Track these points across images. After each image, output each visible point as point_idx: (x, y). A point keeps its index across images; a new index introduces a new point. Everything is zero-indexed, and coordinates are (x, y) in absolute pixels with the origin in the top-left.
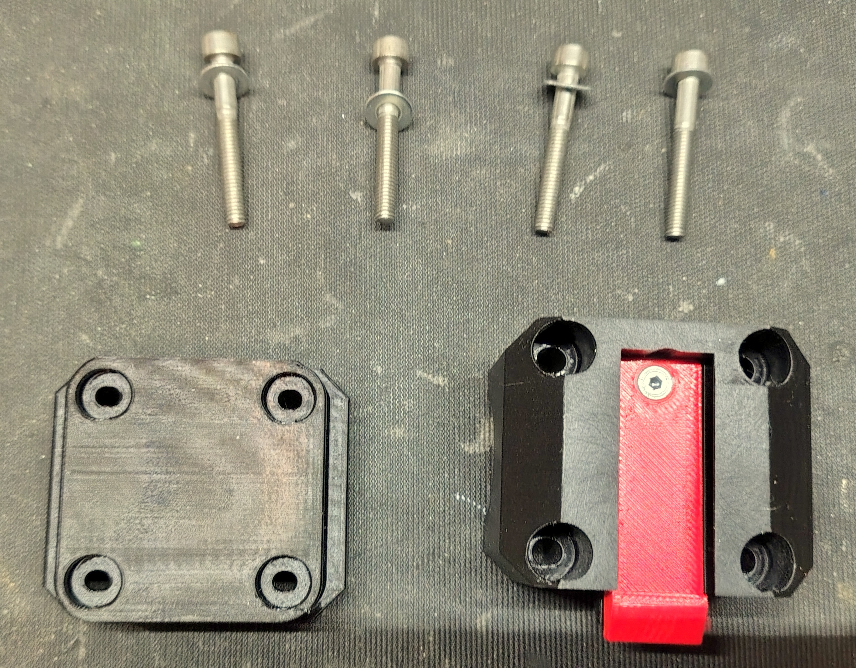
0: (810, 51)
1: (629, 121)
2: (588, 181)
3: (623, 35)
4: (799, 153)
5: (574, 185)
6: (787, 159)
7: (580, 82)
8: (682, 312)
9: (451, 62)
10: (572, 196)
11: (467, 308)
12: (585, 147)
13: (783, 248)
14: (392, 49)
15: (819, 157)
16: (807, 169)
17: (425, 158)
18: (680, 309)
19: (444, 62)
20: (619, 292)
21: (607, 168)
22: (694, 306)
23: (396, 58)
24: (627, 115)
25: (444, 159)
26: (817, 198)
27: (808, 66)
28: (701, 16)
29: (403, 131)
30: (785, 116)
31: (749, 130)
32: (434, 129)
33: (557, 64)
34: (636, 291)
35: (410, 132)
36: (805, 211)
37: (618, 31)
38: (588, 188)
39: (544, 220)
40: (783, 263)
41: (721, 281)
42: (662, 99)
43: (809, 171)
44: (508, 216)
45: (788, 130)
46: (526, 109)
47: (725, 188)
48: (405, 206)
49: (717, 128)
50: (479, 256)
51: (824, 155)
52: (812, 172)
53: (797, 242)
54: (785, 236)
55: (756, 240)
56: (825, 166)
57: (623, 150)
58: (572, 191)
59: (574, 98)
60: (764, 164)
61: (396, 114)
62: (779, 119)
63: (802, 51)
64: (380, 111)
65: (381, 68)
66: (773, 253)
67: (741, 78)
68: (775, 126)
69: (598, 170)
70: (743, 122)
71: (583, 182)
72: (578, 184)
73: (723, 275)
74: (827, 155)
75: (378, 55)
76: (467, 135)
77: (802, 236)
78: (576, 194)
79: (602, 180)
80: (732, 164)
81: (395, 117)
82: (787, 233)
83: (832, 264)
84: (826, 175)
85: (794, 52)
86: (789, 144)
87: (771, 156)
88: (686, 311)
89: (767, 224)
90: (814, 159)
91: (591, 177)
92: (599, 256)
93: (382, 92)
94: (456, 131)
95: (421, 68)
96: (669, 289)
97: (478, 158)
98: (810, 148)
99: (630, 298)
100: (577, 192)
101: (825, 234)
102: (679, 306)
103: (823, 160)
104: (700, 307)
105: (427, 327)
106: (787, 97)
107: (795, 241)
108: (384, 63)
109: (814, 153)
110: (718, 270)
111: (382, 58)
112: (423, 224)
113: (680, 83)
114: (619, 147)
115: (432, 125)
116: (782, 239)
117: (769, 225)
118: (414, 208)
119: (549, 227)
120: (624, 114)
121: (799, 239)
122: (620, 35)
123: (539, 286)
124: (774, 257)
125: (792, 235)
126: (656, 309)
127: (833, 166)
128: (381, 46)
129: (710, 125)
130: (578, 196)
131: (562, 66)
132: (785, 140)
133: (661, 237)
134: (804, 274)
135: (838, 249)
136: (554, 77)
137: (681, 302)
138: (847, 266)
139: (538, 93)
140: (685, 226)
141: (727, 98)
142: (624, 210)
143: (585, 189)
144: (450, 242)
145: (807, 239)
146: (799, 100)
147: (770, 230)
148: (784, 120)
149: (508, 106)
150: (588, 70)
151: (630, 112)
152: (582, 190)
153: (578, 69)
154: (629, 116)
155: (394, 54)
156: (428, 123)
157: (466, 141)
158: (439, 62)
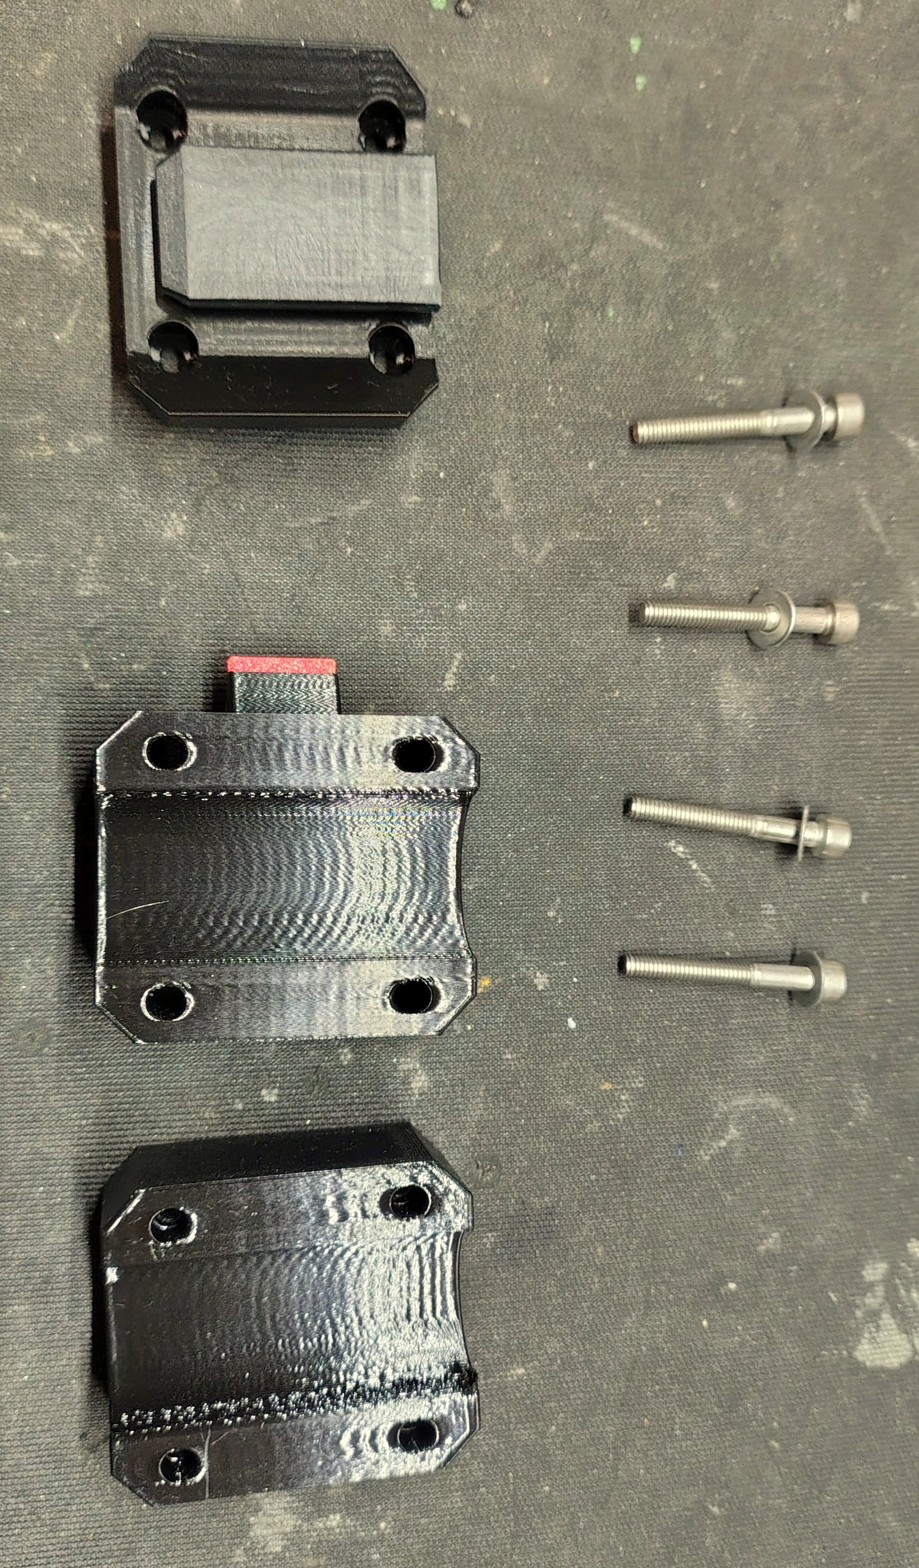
0: (850, 1134)
1: (763, 912)
2: (691, 863)
3: (864, 904)
4: (727, 1118)
5: (686, 846)
6: (720, 1104)
7: (807, 849)
8: (535, 977)
9: (830, 697)
10: (672, 843)
11: (537, 714)
12: (730, 859)
13: (611, 1098)
14: (844, 621)
15: (723, 1144)
16: (708, 1128)
17: (716, 665)
18: (538, 974)
19: (829, 689)
20: (558, 900)
21: (706, 885)
22: (542, 991)
23: (833, 627)
24: (770, 909)
25: (716, 688)
26: (673, 1140)
27: (832, 1131)
28: (889, 1000)
29: (749, 638)
30: (773, 1101)
31: (754, 1058)
32: (751, 676)
33: (829, 821)
34: (560, 921)
35: (747, 647)
36: (658, 1126)
37: (868, 899)
38: (682, 863)
39: (644, 806)
40: (595, 1099)
41: (572, 1024)
42: (789, 952)
43: (706, 1131)
44: (648, 766)
45: (754, 1105)
46: (775, 787)
47: (684, 1028)
48: (658, 640)
49: (755, 1019)
50: (600, 731)
51: (725, 1148)
52: (705, 1134)
53: (620, 1117)
54: (627, 1101)
55: (622, 1066)
56: (712, 1151)
57: (728, 904)
58: (678, 843)
59: (787, 841)
60: (713, 1075)
61: (768, 627)
62: (767, 1094)
63: (850, 1123)
64: (771, 607)
65: (822, 610)
66: (607, 1086)
67: (816, 1048)
68: (760, 1090)
69: (703, 875)
70: (763, 1050)
71: (689, 857)
72: (687, 851)
73: (580, 1026)
74: (726, 1153)
75: (836, 606)
76: (743, 715)
77: (628, 1121)
78: (675, 847)
79: (692, 880)
80: (713, 1037)
81: (764, 626)
82: (631, 1104)
83: (595, 1159)
84: (702, 1152)
85: (848, 1114)
86: (738, 1106)
87: (723, 1083)
88: (536, 981)
89: (641, 1079)
90: (722, 1138)
91: (695, 867)
92: (600, 877)
93: (793, 610)
94: (748, 702)
95: (822, 660)
96: (563, 960)
97: (717, 729)
98: (733, 1132)
99: (551, 914)
100: (678, 849)
101: (630, 1151)
102: (542, 973)
103: (720, 1148)
104: (542, 998)
105: (514, 666)
106: (794, 1105)
107: (622, 1114)
108: (827, 613)
109: (728, 1137)
110: (585, 1020)
111: (833, 611)
112: (638, 663)
113: (807, 969)
114: (731, 901)
115: (755, 673)
116: (623, 1098)
117: (640, 1082)
118: (657, 652)
119: (635, 813)
120: (771, 906)
121: (624, 1119)
122: (864, 901)
123: (565, 803)
124: (603, 1088)
125: (628, 1110)
126: (537, 946)
127: (713, 1159)
128: (847, 609)
129: (759, 1009)
130: (673, 849)
131: (826, 826)
132: (742, 1102)
133: (624, 951)
134: (581, 1125)
135: (613, 1167)
136: (811, 819)
137: (546, 975)
138: (593, 1177)
139: (794, 802)
140: (638, 977)
141: (790, 1030)
142: (656, 906)
143: (681, 859)
144: (617, 694)
145: (624, 1128)
146: (791, 1119)
147: (634, 1082)
148: (766, 1100)
149: (778, 765)
150: (821, 859)
151: (773, 912)
152: (679, 854)
153: (822, 845)
154: (768, 912)
155: (837, 625)
156: (757, 669)
157: (737, 715)
158: (830, 682)
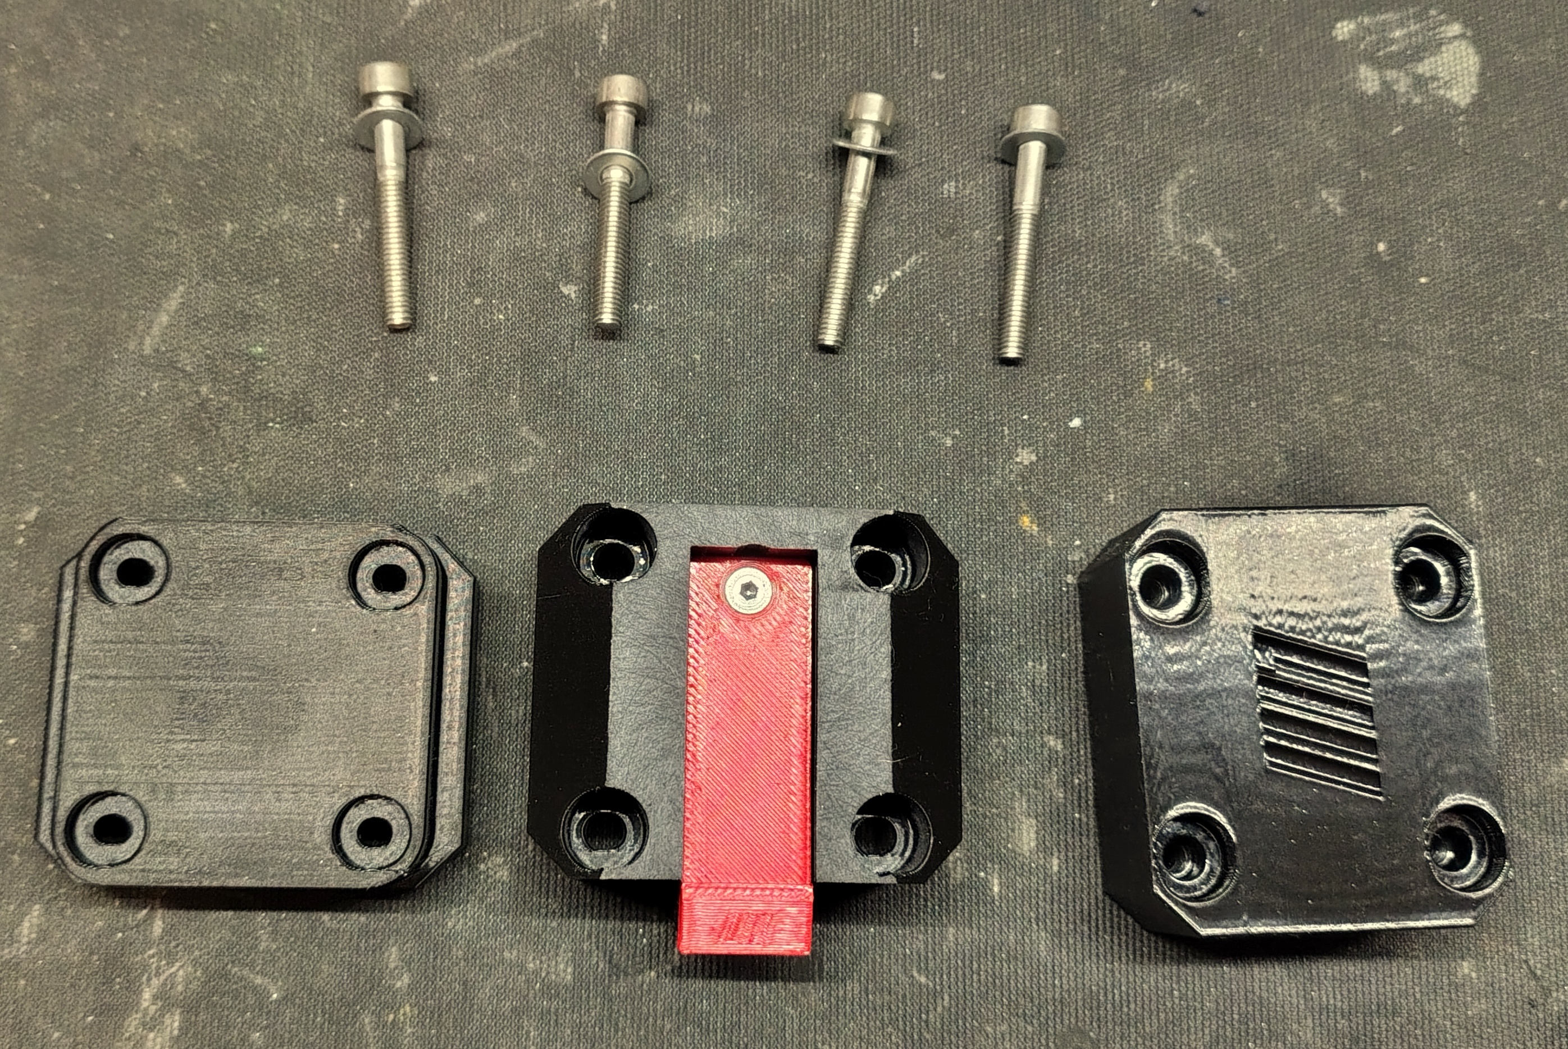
0: (1211, 103)
1: (952, 195)
2: (894, 277)
3: (946, 76)
4: (1188, 246)
5: (874, 282)
6: (1172, 253)
7: (883, 142)
8: (1021, 463)
9: (707, 109)
10: (871, 298)
11: (718, 451)
12: (890, 231)
13: (1163, 379)
14: (623, 91)
15: (1218, 251)
16: (1200, 268)
17: (667, 239)
18: (1018, 460)
19: (697, 109)
20: (933, 433)
21: (920, 261)
22: (1037, 455)
23: (628, 104)
24: (949, 188)
25: (693, 241)
26: (1212, 308)
27: (1206, 124)
28: (1058, 52)
29: (637, 202)
30: (1171, 192)
31: (1120, 212)
32: (680, 200)
33: (851, 118)
34: (957, 432)
35: (647, 204)
36: (1197, 326)
37: (940, 73)
38: (894, 287)
39: (829, 332)
40: (1163, 399)
41: (1076, 422)
42: (999, 167)
43: (1203, 270)
44: (781, 323)
45: (1175, 214)
46: (810, 176)
47: (1084, 292)
48: (636, 306)
49: (1076, 209)
50: (739, 378)
51: (1223, 249)
52: (1206, 272)
53: (1184, 369)
54: (1167, 362)
55: (1126, 366)
56: (1226, 265)
57: (943, 237)
58: (870, 291)
59: (873, 165)
60: (1139, 261)
61: (627, 180)
62: (1162, 198)
63: (1198, 102)
64: (604, 176)
65: (609, 117)
66: (1149, 384)
67: (1110, 139)
68: (1157, 207)
69: (908, 263)
70: (1112, 200)
71: (887, 280)
72: (880, 281)
73: (1078, 414)
74: (1229, 249)
75: (604, 99)
76: (725, 210)
77: (1189, 362)
78: (876, 295)
79: (913, 277)
80: (1095, 259)
81: (626, 184)
82: (1170, 356)
83: (1232, 401)
84: (1227, 277)
85: (1187, 105)
86: (1175, 232)
87: (1149, 249)
88: (1026, 463)
89: (1141, 343)
90: (1211, 254)
91: (898, 273)
92: (906, 383)
93: (606, 151)
94: (711, 205)
95: (665, 116)
96: (1003, 431)
97: (741, 241)
98: (1205, 239)
99: (949, 442)
100: (877, 292)
101: (1224, 360)
102: (1017, 456)
103: (1223, 256)
104: (1045, 457)
105: (663, 477)
106: (1175, 167)
107: (1181, 369)
108: (612, 110)
109: (1211, 245)
110: (1072, 407)
111: (611, 103)
112: (662, 331)
113: (1021, 147)
114: (938, 231)
115: (677, 194)
116: (1162, 366)
117: (1145, 345)
118: (650, 308)
119: (836, 341)
120: (946, 186)
121: (1186, 366)
122: (942, 77)
123: (821, 422)
124: (1150, 389)
125: (1177, 360)
126: (985, 459)
127: (1236, 264)
128: (608, 88)
129: (1065, 204)
130: (878, 298)
131: (858, 121)
132: (1170, 227)
133: (994, 359)
134: (1193, 415)
135: (1242, 381)
136: (848, 135)
137: (1019, 450)
138: (1253, 404)
139: (827, 154)
140: (1025, 344)
141: (1090, 168)
142: (943, 320)
143: (889, 288)
144: (698, 357)
145: (1198, 366)
146: (1192, 171)
147: (1145, 352)
148: (1170, 199)
149: (784, 172)
150: (896, 125)
151: (953, 184)
152: (884, 290)
153: (879, 125)
154: (953, 190)
155: (626, 99)
156: (673, 192)
157: (725, 218)
158: (690, 107)
